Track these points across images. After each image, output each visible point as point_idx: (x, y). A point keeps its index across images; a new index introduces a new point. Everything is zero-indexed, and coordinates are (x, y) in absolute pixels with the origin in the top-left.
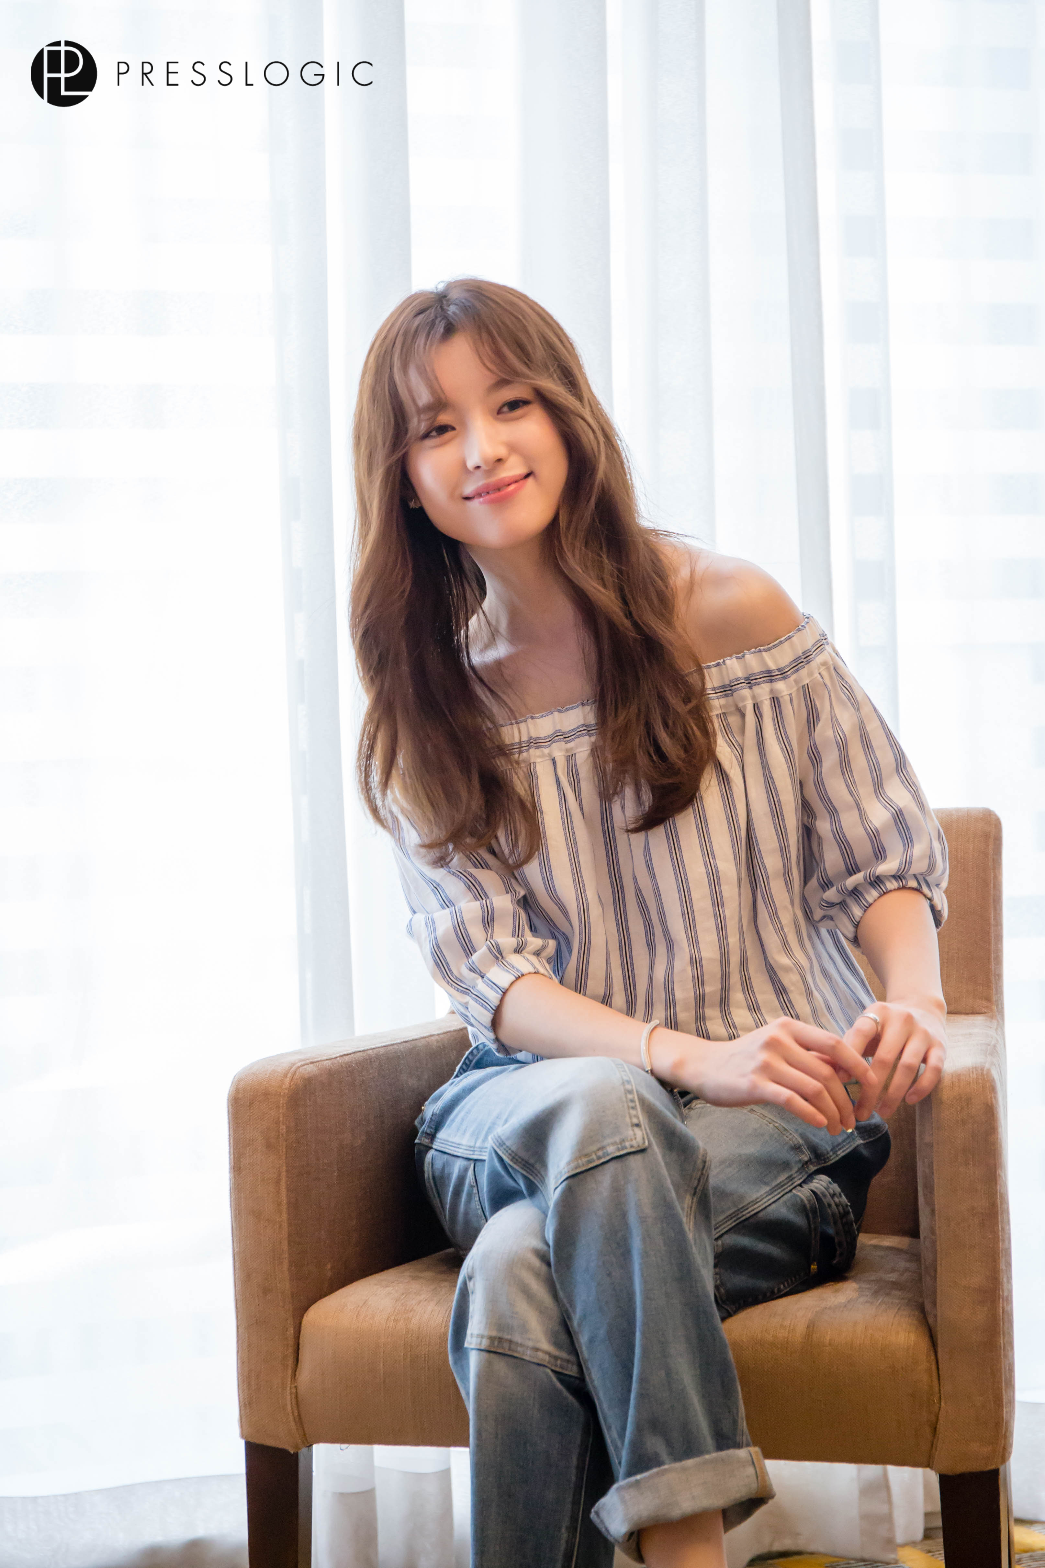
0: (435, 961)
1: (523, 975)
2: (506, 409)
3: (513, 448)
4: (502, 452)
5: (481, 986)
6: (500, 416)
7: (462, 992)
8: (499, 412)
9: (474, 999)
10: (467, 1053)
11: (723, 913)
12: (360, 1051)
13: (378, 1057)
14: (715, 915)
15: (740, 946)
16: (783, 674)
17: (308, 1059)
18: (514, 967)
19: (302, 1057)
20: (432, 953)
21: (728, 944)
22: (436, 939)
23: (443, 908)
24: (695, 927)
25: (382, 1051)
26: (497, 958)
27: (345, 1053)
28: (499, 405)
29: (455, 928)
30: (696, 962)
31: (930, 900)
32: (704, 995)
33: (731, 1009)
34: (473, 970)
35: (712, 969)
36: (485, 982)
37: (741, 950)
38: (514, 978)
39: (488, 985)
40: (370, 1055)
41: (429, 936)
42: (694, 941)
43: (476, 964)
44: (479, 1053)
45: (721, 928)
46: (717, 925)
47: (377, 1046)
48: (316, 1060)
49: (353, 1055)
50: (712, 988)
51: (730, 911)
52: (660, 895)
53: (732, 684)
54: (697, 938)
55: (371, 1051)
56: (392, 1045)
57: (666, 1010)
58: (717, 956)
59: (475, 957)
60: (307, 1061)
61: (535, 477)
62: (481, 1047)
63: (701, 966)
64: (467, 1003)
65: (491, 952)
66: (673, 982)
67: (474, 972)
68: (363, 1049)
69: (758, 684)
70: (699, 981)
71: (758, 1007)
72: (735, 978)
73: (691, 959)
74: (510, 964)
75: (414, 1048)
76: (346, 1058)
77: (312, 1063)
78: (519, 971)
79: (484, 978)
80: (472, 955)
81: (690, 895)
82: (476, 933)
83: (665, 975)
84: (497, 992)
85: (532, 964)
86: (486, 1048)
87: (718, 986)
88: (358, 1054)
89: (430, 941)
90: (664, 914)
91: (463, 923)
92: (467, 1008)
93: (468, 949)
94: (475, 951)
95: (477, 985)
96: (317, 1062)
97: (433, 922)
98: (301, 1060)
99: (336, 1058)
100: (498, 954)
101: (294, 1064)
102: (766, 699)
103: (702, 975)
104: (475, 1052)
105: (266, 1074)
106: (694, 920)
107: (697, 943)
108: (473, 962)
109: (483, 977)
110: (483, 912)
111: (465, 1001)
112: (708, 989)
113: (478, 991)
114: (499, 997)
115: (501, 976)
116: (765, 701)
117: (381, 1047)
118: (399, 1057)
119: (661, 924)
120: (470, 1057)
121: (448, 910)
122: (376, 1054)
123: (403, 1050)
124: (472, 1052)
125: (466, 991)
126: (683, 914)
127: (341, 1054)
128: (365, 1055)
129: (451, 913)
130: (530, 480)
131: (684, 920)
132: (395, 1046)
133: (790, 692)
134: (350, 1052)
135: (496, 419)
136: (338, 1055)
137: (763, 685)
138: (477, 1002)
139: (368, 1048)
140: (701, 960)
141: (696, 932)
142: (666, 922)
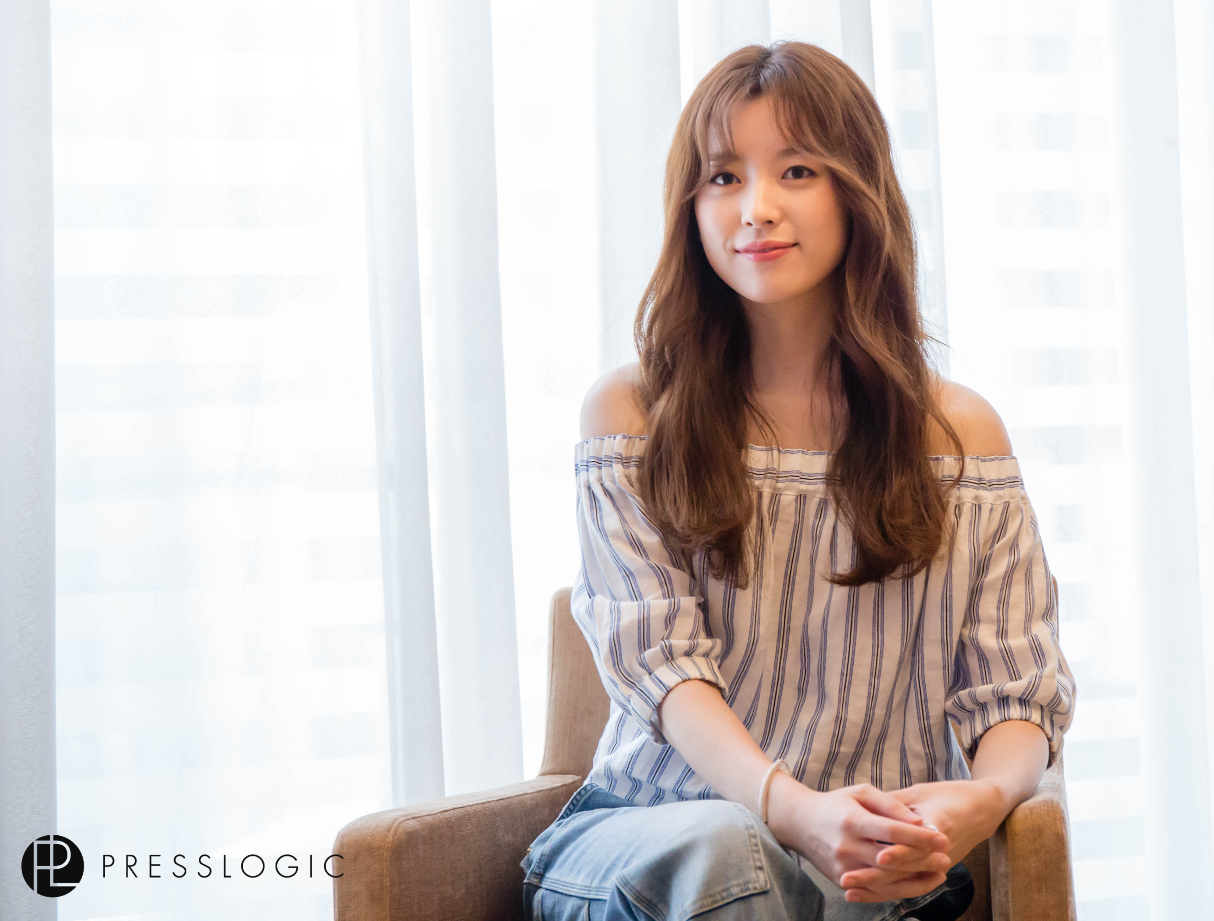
0: (611, 648)
1: (689, 679)
2: (790, 174)
3: (785, 215)
4: (774, 215)
5: (647, 682)
6: (783, 181)
7: (628, 685)
8: (784, 177)
9: (638, 693)
10: (575, 793)
11: (878, 684)
12: (459, 808)
13: (476, 813)
14: (870, 684)
15: (884, 720)
16: (991, 485)
17: (410, 815)
18: (682, 670)
19: (404, 813)
20: (610, 640)
21: (874, 714)
22: (618, 627)
23: (632, 600)
24: (849, 689)
25: (480, 808)
26: (667, 659)
27: (445, 809)
28: (784, 171)
29: (639, 622)
30: (840, 720)
31: (1049, 740)
32: (838, 753)
33: (856, 774)
34: (643, 665)
35: (853, 731)
36: (652, 679)
37: (883, 724)
38: (681, 680)
39: (654, 682)
40: (468, 811)
41: (612, 622)
42: (844, 701)
43: (647, 661)
44: (586, 793)
45: (872, 698)
46: (869, 694)
47: (475, 803)
48: (418, 815)
49: (452, 811)
50: (846, 749)
51: (885, 683)
52: (825, 650)
53: (944, 479)
54: (848, 699)
55: (468, 808)
56: (489, 802)
57: (801, 755)
58: (861, 723)
59: (648, 653)
60: (409, 817)
61: (801, 249)
62: (589, 788)
63: (844, 726)
64: (630, 696)
65: (663, 652)
66: (814, 732)
67: (642, 667)
68: (461, 806)
69: (967, 486)
70: (837, 739)
71: (881, 781)
72: (869, 748)
73: (837, 717)
74: (679, 667)
75: (510, 805)
76: (446, 814)
77: (414, 818)
78: (686, 674)
79: (652, 676)
80: (645, 650)
81: (853, 658)
82: (657, 628)
83: (810, 724)
84: (662, 690)
85: (700, 670)
86: (594, 789)
87: (853, 750)
88: (457, 810)
89: (611, 628)
90: (824, 669)
91: (648, 618)
92: (629, 701)
93: (644, 644)
94: (649, 647)
95: (643, 680)
96: (419, 817)
97: (619, 611)
98: (403, 816)
99: (437, 813)
100: (669, 656)
101: (396, 819)
102: (969, 502)
103: (843, 735)
104: (583, 792)
105: (370, 830)
106: (850, 682)
107: (847, 704)
108: (644, 658)
109: (650, 674)
110: (669, 610)
111: (629, 693)
112: (843, 749)
113: (644, 686)
114: (663, 694)
115: (668, 676)
116: (966, 503)
117: (479, 804)
118: (495, 814)
119: (818, 676)
120: (578, 797)
121: (636, 603)
122: (474, 810)
123: (499, 807)
124: (579, 793)
125: (631, 684)
126: (842, 674)
127: (442, 810)
128: (463, 811)
129: (639, 606)
130: (795, 249)
131: (841, 679)
132: (492, 804)
133: (993, 503)
134: (449, 808)
135: (779, 183)
136: (439, 811)
137: (970, 489)
138: (640, 696)
139: (466, 804)
140: (845, 721)
141: (848, 694)
142: (824, 676)
